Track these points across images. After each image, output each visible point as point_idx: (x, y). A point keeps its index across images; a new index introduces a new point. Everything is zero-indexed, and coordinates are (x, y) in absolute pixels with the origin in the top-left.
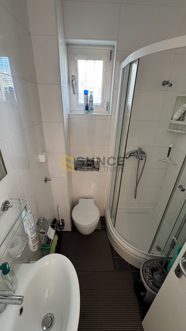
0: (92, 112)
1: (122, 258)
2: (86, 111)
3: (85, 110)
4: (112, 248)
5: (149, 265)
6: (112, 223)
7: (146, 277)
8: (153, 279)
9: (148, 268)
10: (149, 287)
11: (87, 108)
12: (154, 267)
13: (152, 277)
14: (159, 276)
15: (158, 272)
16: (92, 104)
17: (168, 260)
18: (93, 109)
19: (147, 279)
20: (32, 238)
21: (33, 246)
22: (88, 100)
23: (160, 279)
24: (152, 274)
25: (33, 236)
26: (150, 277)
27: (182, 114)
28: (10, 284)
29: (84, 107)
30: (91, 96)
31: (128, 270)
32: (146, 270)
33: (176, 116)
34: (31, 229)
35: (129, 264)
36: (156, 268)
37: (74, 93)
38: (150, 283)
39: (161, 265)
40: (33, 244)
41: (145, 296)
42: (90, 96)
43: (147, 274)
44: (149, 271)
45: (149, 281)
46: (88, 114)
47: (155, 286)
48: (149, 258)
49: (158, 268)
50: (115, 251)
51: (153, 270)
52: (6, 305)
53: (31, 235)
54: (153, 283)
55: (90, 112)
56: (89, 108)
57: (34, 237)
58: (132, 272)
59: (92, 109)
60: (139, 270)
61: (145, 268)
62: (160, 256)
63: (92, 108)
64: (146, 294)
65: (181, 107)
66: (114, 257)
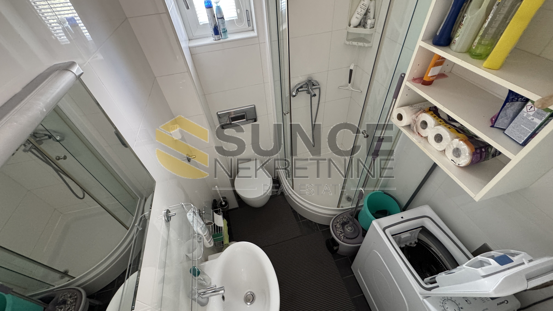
0: (225, 35)
1: (309, 220)
2: (216, 36)
3: (214, 34)
4: (295, 212)
5: (338, 221)
6: (290, 185)
7: (337, 233)
8: (344, 233)
9: (338, 224)
10: (341, 240)
11: (216, 31)
12: (344, 221)
13: (343, 231)
14: (350, 228)
15: (349, 224)
16: (223, 23)
17: (359, 209)
18: (227, 31)
19: (338, 234)
20: (205, 236)
21: (209, 243)
22: (214, 17)
23: (351, 230)
24: (343, 229)
25: (205, 234)
26: (340, 231)
27: (362, 16)
28: (205, 282)
29: (211, 31)
30: (219, 8)
31: (318, 230)
32: (336, 226)
33: (355, 21)
34: (202, 228)
35: (318, 224)
36: (346, 221)
37: (188, 8)
38: (341, 237)
39: (351, 217)
40: (208, 241)
41: (338, 249)
42: (217, 9)
43: (337, 229)
44: (339, 227)
45: (340, 235)
46: (221, 40)
47: (347, 238)
48: (339, 213)
49: (349, 220)
50: (300, 215)
51: (343, 224)
52: (208, 298)
53: (204, 233)
54: (345, 236)
55: (223, 37)
56: (221, 30)
57: (207, 234)
58: (322, 231)
59: (225, 32)
60: (329, 226)
61: (335, 224)
62: (350, 207)
63: (224, 29)
64: (338, 247)
65: (360, 5)
66: (299, 221)
